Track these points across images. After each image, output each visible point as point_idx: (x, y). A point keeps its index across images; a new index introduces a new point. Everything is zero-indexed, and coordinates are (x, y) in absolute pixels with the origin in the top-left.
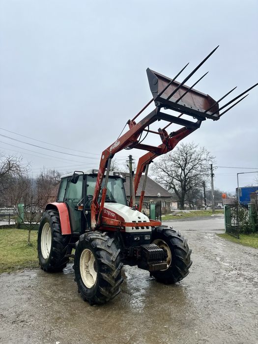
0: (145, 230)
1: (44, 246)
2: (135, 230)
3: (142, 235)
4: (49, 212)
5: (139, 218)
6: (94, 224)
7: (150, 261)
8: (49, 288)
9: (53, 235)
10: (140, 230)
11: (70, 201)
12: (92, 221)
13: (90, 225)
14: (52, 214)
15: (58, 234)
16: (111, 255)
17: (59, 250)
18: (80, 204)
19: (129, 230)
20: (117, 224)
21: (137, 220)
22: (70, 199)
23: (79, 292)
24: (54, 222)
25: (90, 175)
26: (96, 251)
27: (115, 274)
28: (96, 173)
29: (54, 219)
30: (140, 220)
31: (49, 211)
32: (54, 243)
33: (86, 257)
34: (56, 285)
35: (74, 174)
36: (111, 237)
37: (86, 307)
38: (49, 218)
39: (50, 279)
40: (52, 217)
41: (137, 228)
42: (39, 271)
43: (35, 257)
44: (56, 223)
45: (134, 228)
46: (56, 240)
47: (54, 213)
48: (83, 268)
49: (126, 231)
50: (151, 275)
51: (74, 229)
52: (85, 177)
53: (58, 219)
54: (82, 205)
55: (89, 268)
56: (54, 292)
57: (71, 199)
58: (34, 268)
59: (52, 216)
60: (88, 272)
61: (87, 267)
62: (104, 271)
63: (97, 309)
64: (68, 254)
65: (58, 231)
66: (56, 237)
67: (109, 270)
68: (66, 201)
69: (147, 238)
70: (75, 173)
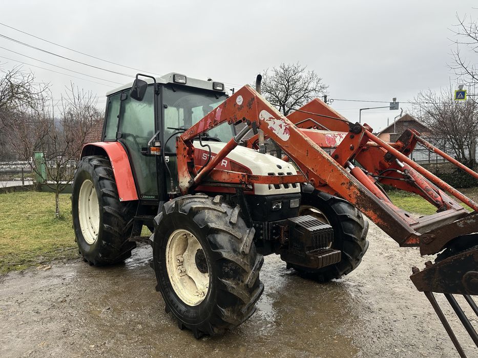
0: (291, 190)
1: (85, 222)
2: (273, 191)
3: (286, 198)
4: (90, 160)
5: (280, 167)
6: (185, 181)
7: (309, 248)
8: (103, 303)
9: (103, 200)
10: (282, 190)
11: (131, 139)
12: (180, 175)
13: (177, 182)
14: (95, 162)
15: (111, 200)
16: (240, 240)
17: (116, 229)
18: (153, 144)
19: (265, 190)
20: (237, 180)
21: (276, 172)
22: (129, 135)
23: (167, 311)
24: (101, 178)
25: (168, 86)
26: (206, 233)
27: (248, 280)
28: (181, 81)
29: (101, 172)
30: (280, 171)
31: (90, 157)
32: (105, 218)
33: (178, 245)
34: (116, 294)
35: (137, 81)
36: (232, 205)
37: (188, 345)
38: (90, 172)
39: (104, 282)
40: (97, 169)
41: (277, 187)
42: (79, 265)
43: (70, 238)
44: (107, 179)
45: (272, 186)
46: (109, 211)
47: (101, 161)
48: (174, 265)
49: (256, 193)
51: (143, 191)
52: (158, 88)
53: (110, 173)
54: (157, 144)
55: (186, 265)
56: (114, 311)
57: (132, 135)
58: (70, 259)
59: (96, 166)
60: (184, 273)
61: (181, 263)
62: (228, 276)
63: (214, 349)
64: (134, 235)
65: (111, 193)
66: (108, 204)
67: (237, 273)
68: (122, 137)
69: (294, 204)
70: (140, 77)
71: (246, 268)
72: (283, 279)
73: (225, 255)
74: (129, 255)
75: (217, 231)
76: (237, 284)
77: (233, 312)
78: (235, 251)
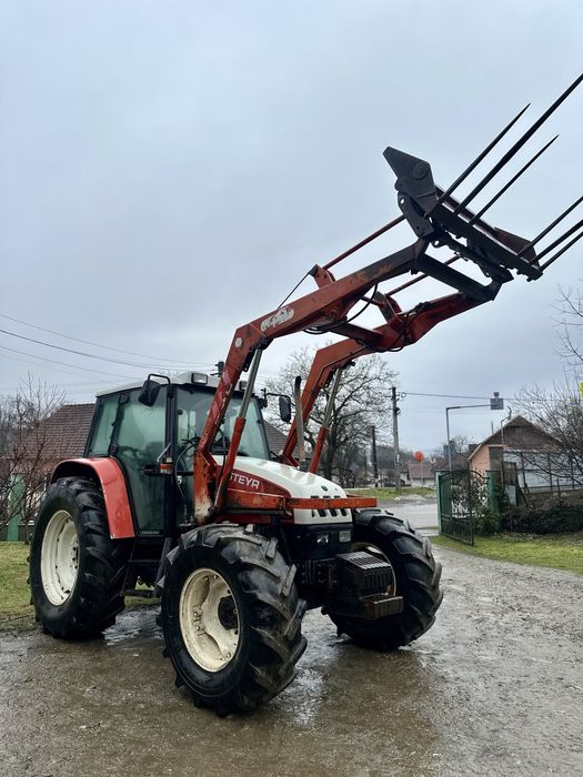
0: (340, 518)
1: (48, 569)
2: (318, 520)
3: (333, 530)
4: (69, 483)
5: (325, 489)
6: (203, 508)
8: (86, 682)
9: (85, 537)
10: (329, 519)
11: (128, 453)
12: (197, 501)
13: (191, 510)
14: (76, 486)
15: (97, 539)
16: (276, 579)
17: (101, 580)
18: (164, 460)
19: (305, 517)
20: (273, 505)
21: (321, 494)
22: (127, 448)
23: (178, 684)
24: (86, 508)
25: (185, 387)
26: (236, 571)
27: (288, 629)
28: (201, 381)
29: (84, 498)
30: (326, 494)
31: (68, 479)
32: (85, 563)
33: (196, 591)
34: (101, 671)
35: (148, 382)
36: (268, 538)
37: (208, 723)
38: (69, 500)
39: (79, 658)
40: (79, 496)
41: (323, 514)
42: (38, 638)
43: (21, 601)
44: (93, 509)
45: (316, 511)
46: (93, 553)
47: (84, 485)
48: (190, 620)
49: (297, 522)
50: (339, 632)
51: (141, 524)
52: (172, 389)
53: (100, 502)
54: (169, 460)
55: (205, 619)
56: (102, 690)
57: (130, 449)
58: (22, 631)
59: (78, 492)
60: (202, 631)
61: (199, 617)
62: (263, 624)
63: (242, 726)
64: (126, 587)
65: (99, 530)
66: (94, 545)
67: (276, 620)
68: (114, 452)
69: (345, 537)
70: (152, 378)
71: (286, 615)
72: (331, 649)
73: (260, 596)
74: (112, 622)
75: (251, 567)
76: (274, 635)
77: (269, 673)
78: (273, 593)
